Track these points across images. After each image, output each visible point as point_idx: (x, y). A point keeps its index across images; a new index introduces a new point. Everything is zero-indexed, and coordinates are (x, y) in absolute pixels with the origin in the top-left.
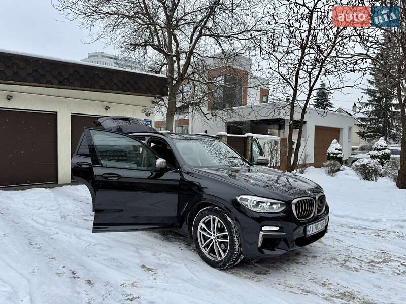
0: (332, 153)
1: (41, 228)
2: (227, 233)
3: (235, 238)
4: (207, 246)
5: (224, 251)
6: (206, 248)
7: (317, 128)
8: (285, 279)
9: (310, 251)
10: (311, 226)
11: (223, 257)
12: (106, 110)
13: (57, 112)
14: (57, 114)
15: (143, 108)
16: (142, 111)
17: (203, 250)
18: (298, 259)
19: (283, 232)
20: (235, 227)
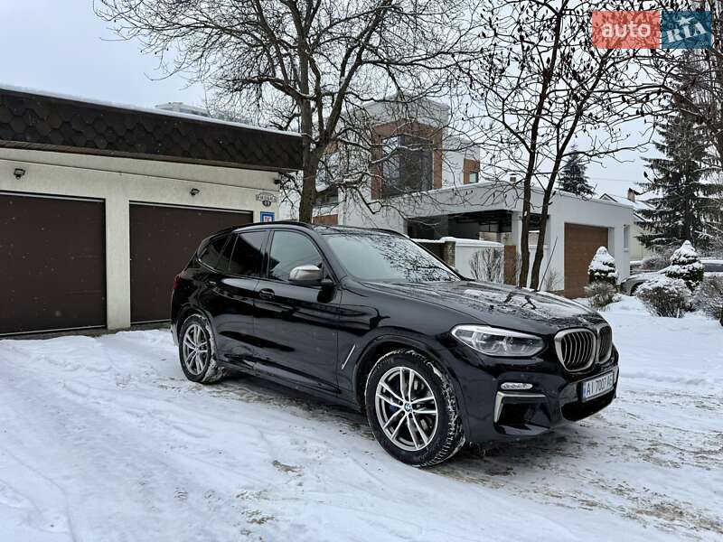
0: (597, 271)
1: (80, 400)
2: (433, 397)
3: (450, 407)
4: (394, 424)
5: (428, 433)
6: (391, 429)
7: (570, 228)
8: (544, 481)
10: (590, 382)
11: (427, 444)
12: (193, 194)
13: (104, 200)
14: (104, 204)
15: (259, 192)
16: (257, 197)
17: (387, 432)
19: (540, 392)
20: (448, 386)
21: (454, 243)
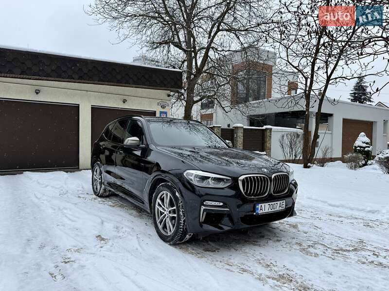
0: (358, 147)
1: (36, 201)
2: (175, 208)
3: (181, 213)
4: (162, 220)
5: (173, 225)
7: (346, 122)
8: (230, 257)
9: (278, 235)
10: (263, 205)
11: (172, 232)
12: (124, 102)
13: (79, 105)
14: (79, 107)
15: (159, 101)
16: (158, 104)
17: (159, 224)
18: (258, 240)
19: (226, 207)
20: (181, 202)
21: (272, 129)
